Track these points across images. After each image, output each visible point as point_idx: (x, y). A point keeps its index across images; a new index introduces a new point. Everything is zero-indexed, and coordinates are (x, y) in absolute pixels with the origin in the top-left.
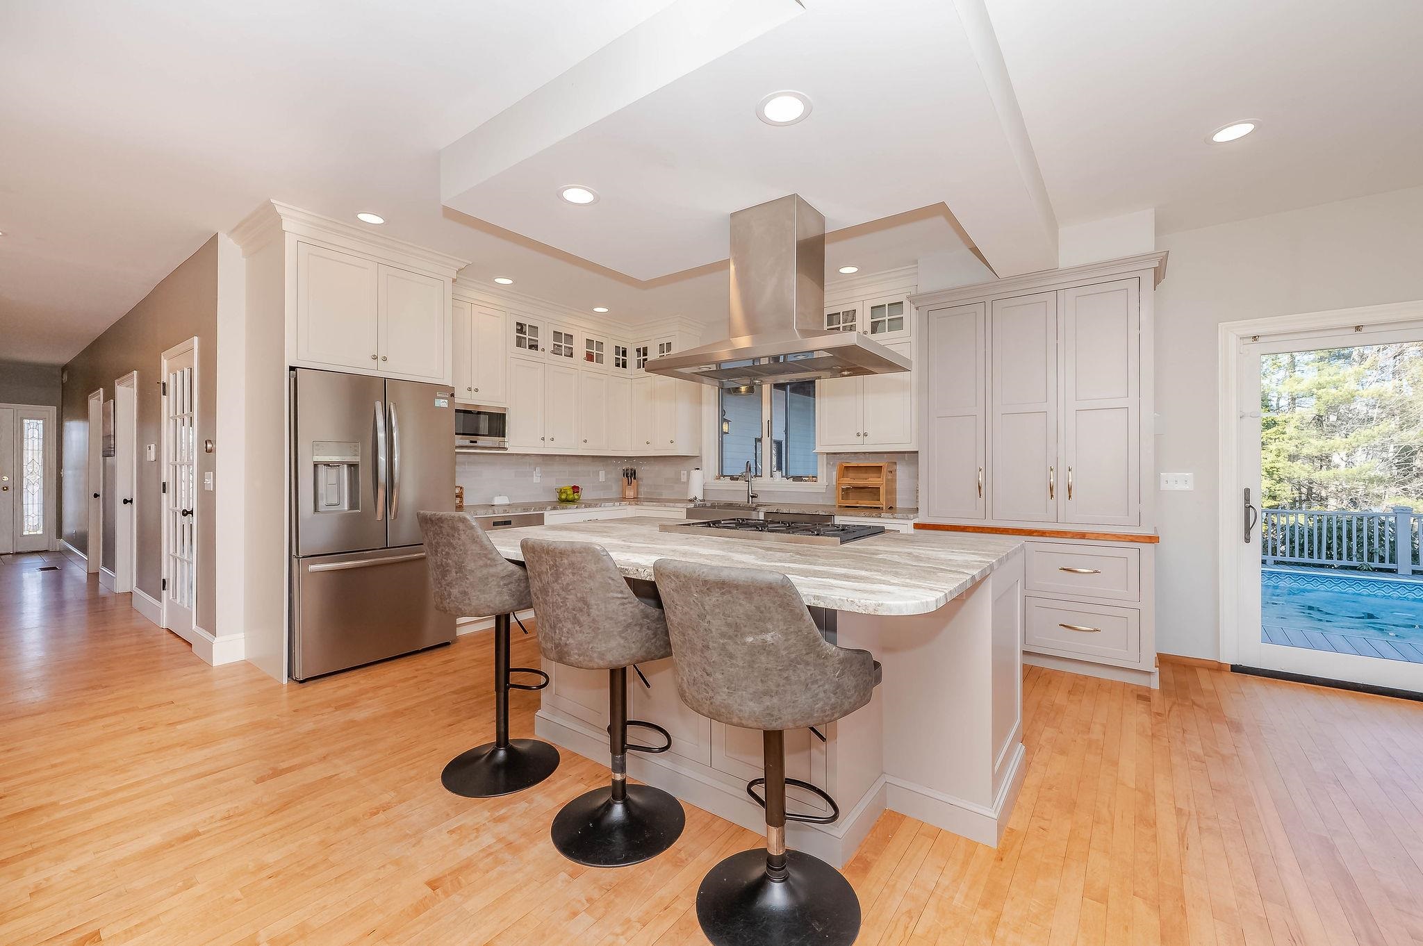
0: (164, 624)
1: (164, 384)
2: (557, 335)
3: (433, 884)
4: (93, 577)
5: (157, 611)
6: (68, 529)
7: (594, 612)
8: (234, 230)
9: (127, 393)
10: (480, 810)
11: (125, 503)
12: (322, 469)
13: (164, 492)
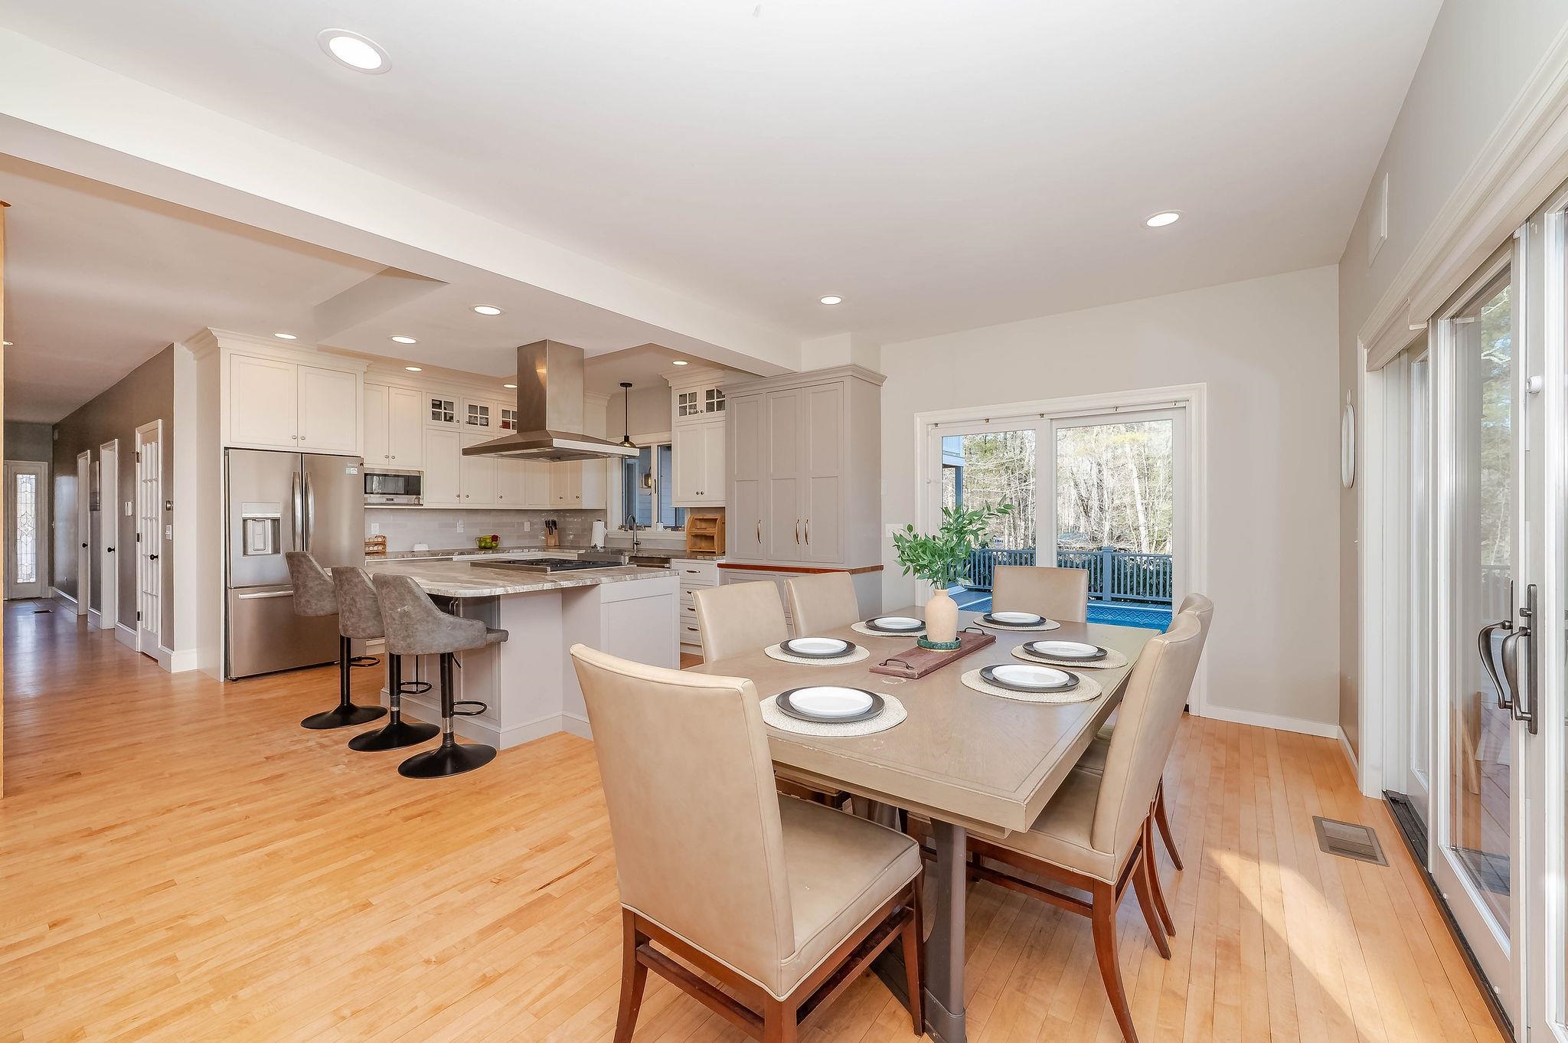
0: (139, 649)
1: (138, 453)
2: (472, 408)
3: (267, 758)
4: (83, 618)
5: (134, 637)
6: (60, 576)
7: (358, 606)
8: (187, 341)
9: (109, 456)
10: (315, 736)
11: (109, 551)
12: (250, 523)
13: (138, 541)
